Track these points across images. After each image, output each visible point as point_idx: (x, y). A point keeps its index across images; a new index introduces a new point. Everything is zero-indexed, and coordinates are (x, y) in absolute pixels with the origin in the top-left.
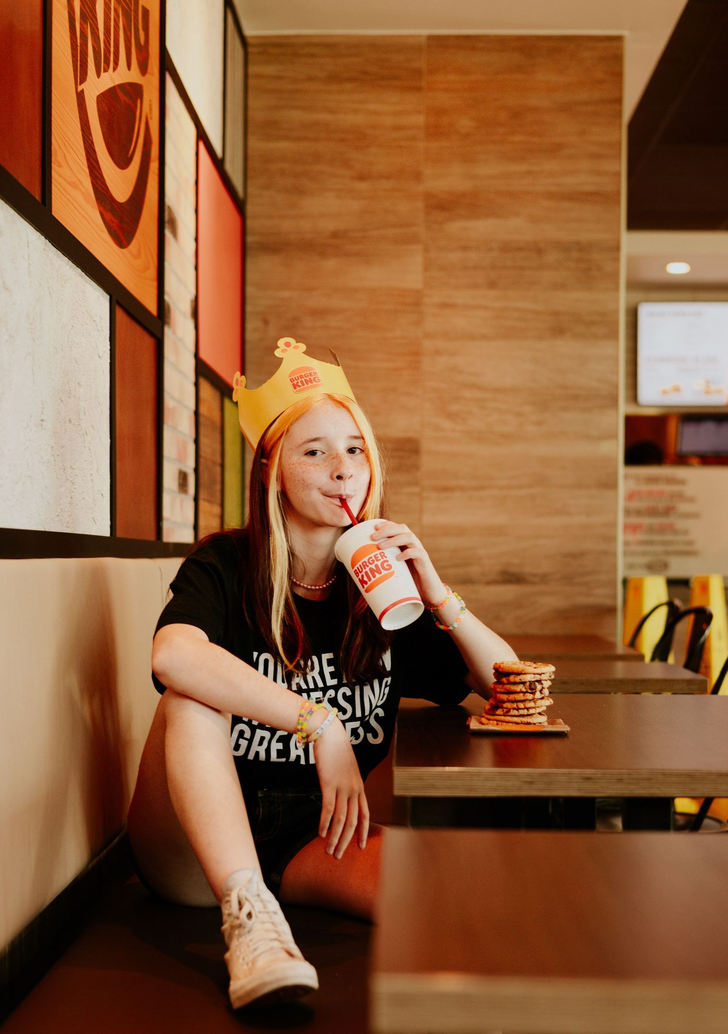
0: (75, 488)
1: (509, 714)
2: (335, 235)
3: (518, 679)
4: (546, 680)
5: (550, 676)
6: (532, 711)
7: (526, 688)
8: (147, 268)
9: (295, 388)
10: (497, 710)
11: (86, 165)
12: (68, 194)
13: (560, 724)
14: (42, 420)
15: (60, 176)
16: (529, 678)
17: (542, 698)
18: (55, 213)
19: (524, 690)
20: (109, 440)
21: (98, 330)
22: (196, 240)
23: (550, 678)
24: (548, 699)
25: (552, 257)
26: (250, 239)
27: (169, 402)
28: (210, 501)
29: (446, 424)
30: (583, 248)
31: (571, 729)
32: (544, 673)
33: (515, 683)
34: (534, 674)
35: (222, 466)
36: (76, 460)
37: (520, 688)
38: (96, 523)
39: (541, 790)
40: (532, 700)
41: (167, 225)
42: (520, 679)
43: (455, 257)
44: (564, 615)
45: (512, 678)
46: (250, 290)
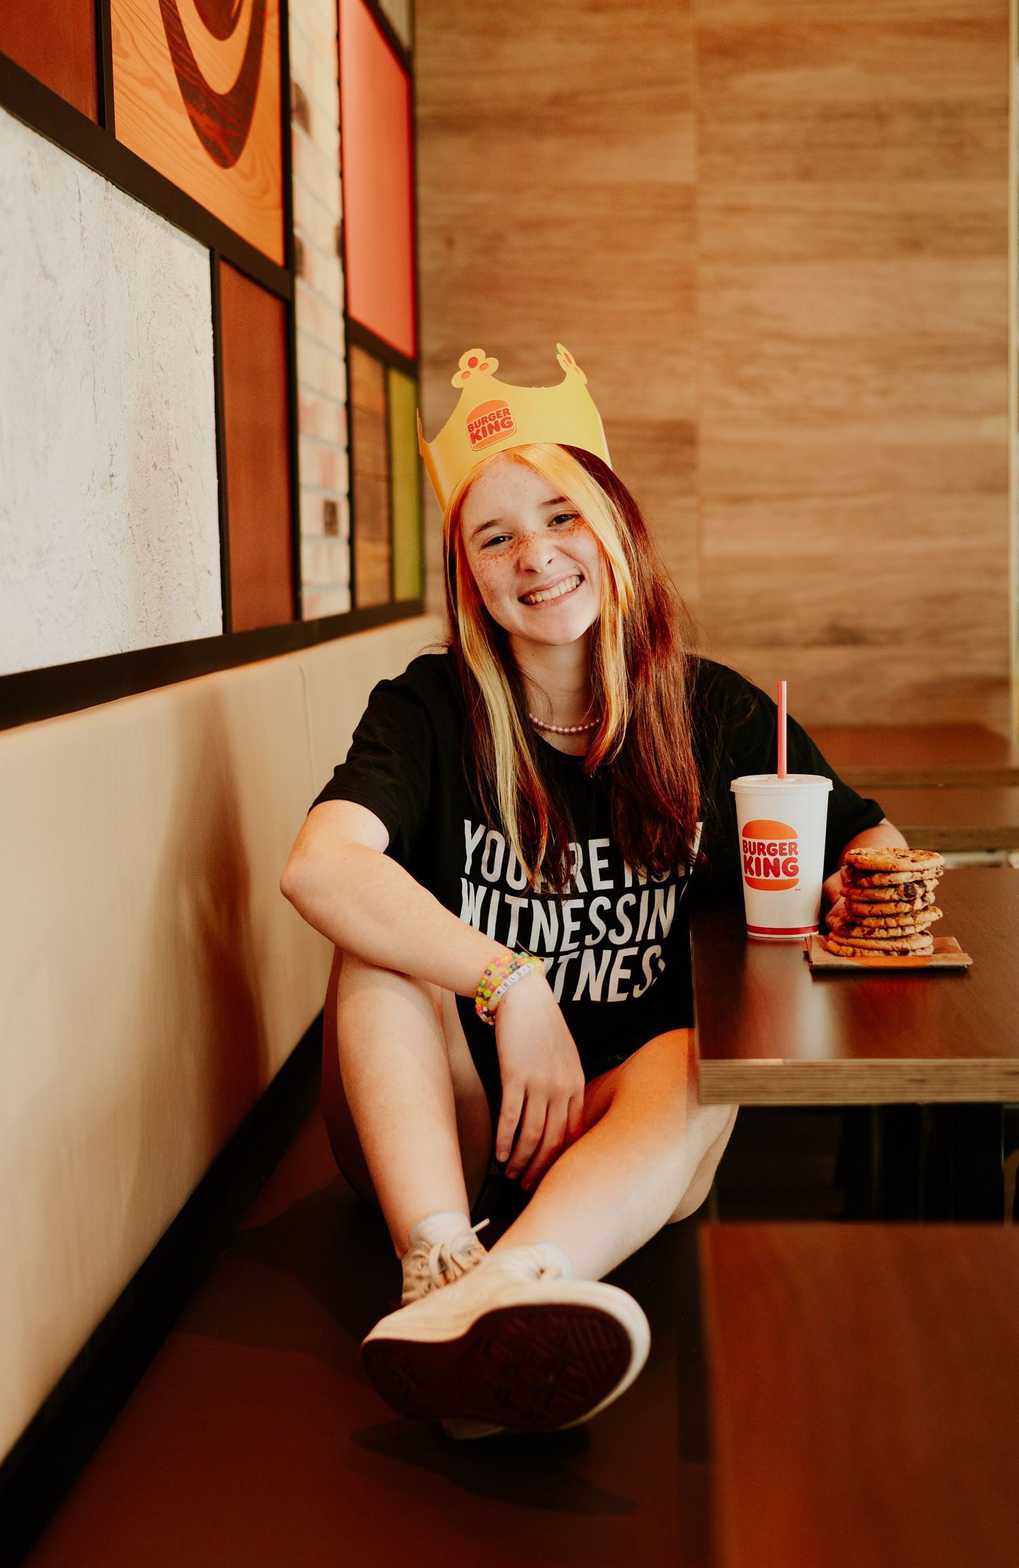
0: (166, 571)
1: (872, 936)
2: (556, 100)
3: (885, 880)
4: (931, 879)
5: (937, 873)
6: (908, 931)
7: (898, 894)
8: (266, 191)
9: (474, 442)
10: (853, 929)
11: (166, 44)
12: (139, 98)
13: (954, 950)
14: (112, 476)
15: (124, 71)
16: (903, 878)
17: (925, 909)
18: (120, 137)
19: (896, 897)
20: (216, 482)
21: (194, 309)
22: (340, 129)
23: (937, 876)
24: (935, 911)
25: (902, 126)
26: (422, 111)
27: (305, 397)
28: (372, 539)
29: (738, 397)
30: (951, 111)
31: (974, 961)
32: (928, 870)
33: (882, 887)
34: (912, 872)
35: (389, 479)
36: (167, 527)
37: (890, 894)
38: (200, 619)
39: (939, 1093)
40: (908, 913)
41: (295, 116)
42: (890, 881)
43: (746, 131)
44: (926, 692)
45: (876, 879)
46: (424, 192)
